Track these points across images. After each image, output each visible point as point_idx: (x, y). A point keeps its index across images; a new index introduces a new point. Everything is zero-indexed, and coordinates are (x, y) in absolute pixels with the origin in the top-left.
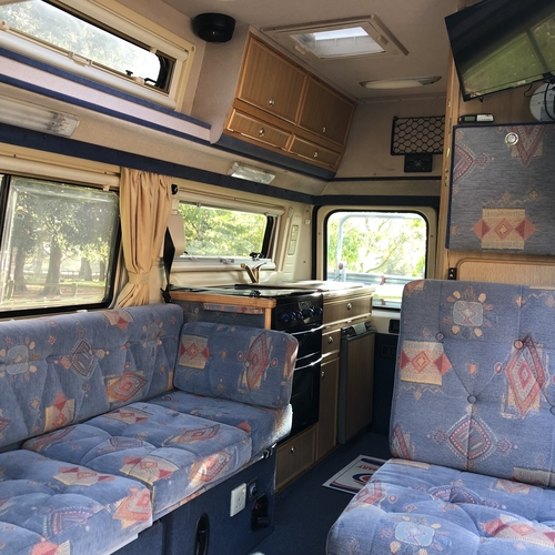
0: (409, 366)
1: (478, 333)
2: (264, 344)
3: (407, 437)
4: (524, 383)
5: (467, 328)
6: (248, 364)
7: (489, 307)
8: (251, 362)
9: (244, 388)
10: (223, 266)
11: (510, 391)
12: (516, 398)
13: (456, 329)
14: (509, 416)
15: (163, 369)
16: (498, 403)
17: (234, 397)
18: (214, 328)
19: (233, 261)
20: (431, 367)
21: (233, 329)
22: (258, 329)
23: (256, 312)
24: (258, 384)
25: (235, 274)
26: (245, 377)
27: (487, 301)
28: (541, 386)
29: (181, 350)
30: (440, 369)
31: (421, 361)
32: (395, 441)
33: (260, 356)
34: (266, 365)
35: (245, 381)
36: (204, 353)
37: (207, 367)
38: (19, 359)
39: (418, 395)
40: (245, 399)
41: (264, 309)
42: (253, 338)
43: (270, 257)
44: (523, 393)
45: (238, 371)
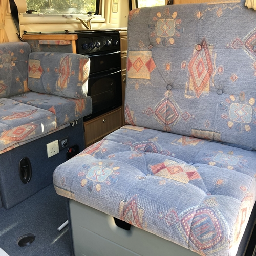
0: (132, 68)
1: (172, 41)
2: (67, 62)
3: (132, 112)
4: (200, 74)
5: (165, 39)
6: (61, 74)
7: (179, 22)
8: (62, 72)
9: (60, 88)
11: (191, 80)
12: (195, 85)
13: (158, 40)
14: (190, 97)
15: (18, 79)
16: (183, 89)
17: (56, 93)
18: (43, 55)
19: (72, 16)
20: (144, 68)
21: (52, 54)
22: (65, 54)
23: (65, 43)
24: (65, 86)
26: (59, 82)
27: (178, 17)
28: (210, 75)
29: (28, 68)
30: (149, 69)
31: (138, 64)
32: (126, 115)
33: (66, 69)
34: (69, 74)
35: (59, 84)
36: (40, 70)
37: (42, 77)
39: (137, 86)
40: (61, 94)
41: (71, 41)
42: (62, 59)
43: (101, 14)
44: (199, 82)
45: (56, 78)
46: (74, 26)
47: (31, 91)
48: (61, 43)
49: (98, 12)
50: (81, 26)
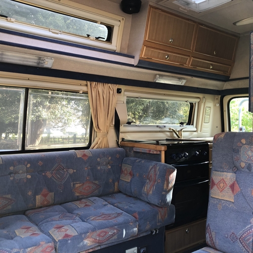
0: (215, 187)
2: (155, 171)
3: (213, 234)
5: (249, 164)
6: (148, 181)
8: (149, 179)
9: (145, 194)
10: (158, 129)
13: (243, 165)
15: (111, 181)
17: (142, 198)
18: (135, 160)
19: (165, 126)
20: (228, 190)
21: (143, 161)
22: (154, 163)
23: (155, 152)
24: (151, 192)
25: (168, 133)
26: (146, 188)
29: (120, 171)
30: (233, 191)
31: (222, 185)
32: (207, 235)
33: (153, 176)
34: (155, 182)
35: (146, 190)
36: (130, 174)
37: (131, 181)
38: (21, 172)
39: (220, 207)
40: (146, 200)
41: (160, 151)
42: (151, 167)
43: (193, 125)
45: (143, 184)
46: (167, 135)
47: (120, 192)
48: (151, 152)
49: (190, 122)
50: (173, 135)
